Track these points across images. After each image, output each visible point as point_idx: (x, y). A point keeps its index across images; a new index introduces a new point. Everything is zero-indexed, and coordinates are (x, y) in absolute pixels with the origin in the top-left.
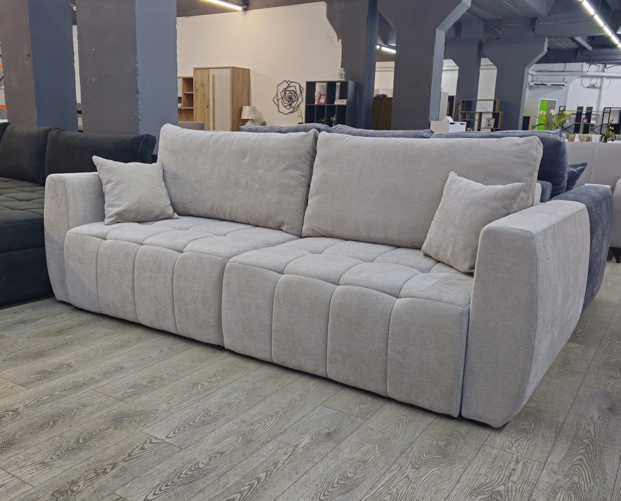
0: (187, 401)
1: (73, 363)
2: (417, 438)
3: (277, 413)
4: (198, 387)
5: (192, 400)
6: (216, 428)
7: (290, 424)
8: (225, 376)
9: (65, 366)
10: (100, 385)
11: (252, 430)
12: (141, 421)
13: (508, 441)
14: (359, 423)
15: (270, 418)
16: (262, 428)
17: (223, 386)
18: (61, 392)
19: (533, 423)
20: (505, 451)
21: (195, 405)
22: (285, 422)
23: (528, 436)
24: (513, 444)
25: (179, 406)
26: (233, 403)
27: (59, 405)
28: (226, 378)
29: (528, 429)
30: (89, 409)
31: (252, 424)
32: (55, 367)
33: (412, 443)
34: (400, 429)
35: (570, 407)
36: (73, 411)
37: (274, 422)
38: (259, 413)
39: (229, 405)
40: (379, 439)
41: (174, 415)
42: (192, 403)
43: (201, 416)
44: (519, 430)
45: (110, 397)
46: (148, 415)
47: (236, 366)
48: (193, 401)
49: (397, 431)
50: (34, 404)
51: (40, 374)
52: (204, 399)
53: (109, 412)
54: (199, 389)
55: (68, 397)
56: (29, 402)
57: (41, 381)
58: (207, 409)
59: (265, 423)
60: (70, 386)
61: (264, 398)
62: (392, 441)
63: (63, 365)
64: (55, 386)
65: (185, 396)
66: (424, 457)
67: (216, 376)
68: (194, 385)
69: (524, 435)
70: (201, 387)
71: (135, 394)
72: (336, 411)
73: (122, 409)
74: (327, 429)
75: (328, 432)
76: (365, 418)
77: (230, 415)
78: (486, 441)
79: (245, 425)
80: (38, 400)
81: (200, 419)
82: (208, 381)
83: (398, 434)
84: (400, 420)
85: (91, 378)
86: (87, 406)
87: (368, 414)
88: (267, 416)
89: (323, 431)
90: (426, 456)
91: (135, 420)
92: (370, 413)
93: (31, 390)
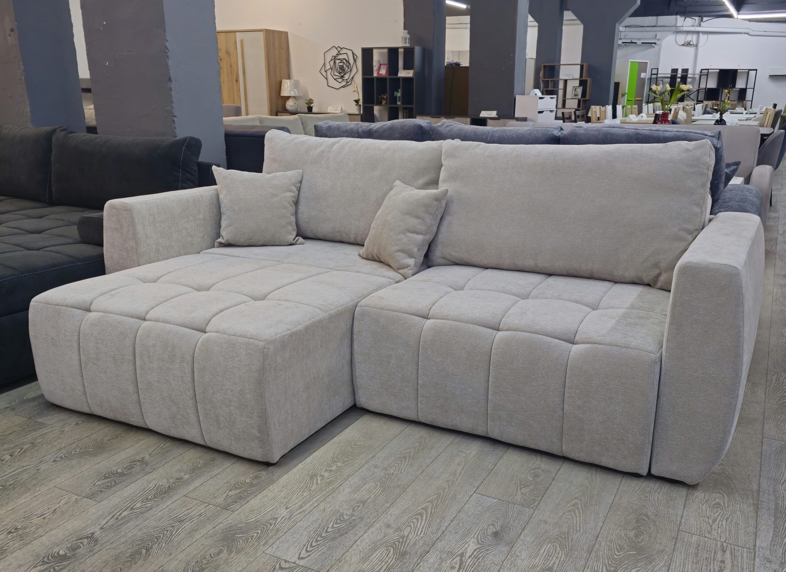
0: (309, 502)
1: (147, 457)
2: (601, 528)
3: (425, 509)
4: (317, 480)
5: (315, 499)
6: (356, 538)
7: (447, 524)
8: (347, 461)
9: (138, 463)
10: (191, 487)
11: (403, 538)
12: (260, 538)
13: (705, 523)
14: (527, 515)
15: (420, 517)
16: (413, 533)
17: (349, 476)
18: (144, 504)
19: (725, 495)
20: (706, 537)
21: (321, 507)
22: (439, 521)
23: (725, 512)
24: (711, 526)
25: (301, 510)
26: (368, 499)
27: (146, 523)
28: (349, 463)
29: (722, 504)
30: (187, 525)
31: (399, 529)
32: (125, 466)
33: (598, 537)
34: (578, 519)
35: (759, 468)
36: (167, 531)
37: (425, 522)
38: (404, 512)
39: (364, 502)
40: (557, 535)
41: (298, 524)
42: (316, 505)
43: (334, 523)
44: (712, 505)
45: (209, 504)
46: (265, 527)
47: (356, 445)
48: (317, 501)
49: (575, 521)
50: (113, 525)
51: (108, 478)
52: (330, 497)
53: (215, 527)
54: (319, 482)
55: (154, 510)
56: (105, 522)
57: (113, 489)
58: (338, 512)
59: (416, 525)
60: (153, 492)
61: (404, 490)
62: (574, 536)
63: (135, 462)
64: (133, 495)
65: (305, 494)
66: (617, 556)
67: (336, 462)
68: (312, 477)
69: (719, 512)
70: (321, 480)
71: (241, 498)
72: (496, 501)
73: (230, 522)
74: (492, 527)
75: (495, 530)
76: (532, 506)
77: (369, 518)
78: (680, 525)
79: (391, 531)
80: (117, 519)
81: (333, 527)
82: (327, 470)
83: (578, 526)
84: (573, 505)
85: (178, 479)
86: (183, 521)
87: (535, 501)
88: (414, 516)
89: (488, 530)
90: (619, 554)
91: (252, 537)
92: (537, 499)
93: (103, 503)
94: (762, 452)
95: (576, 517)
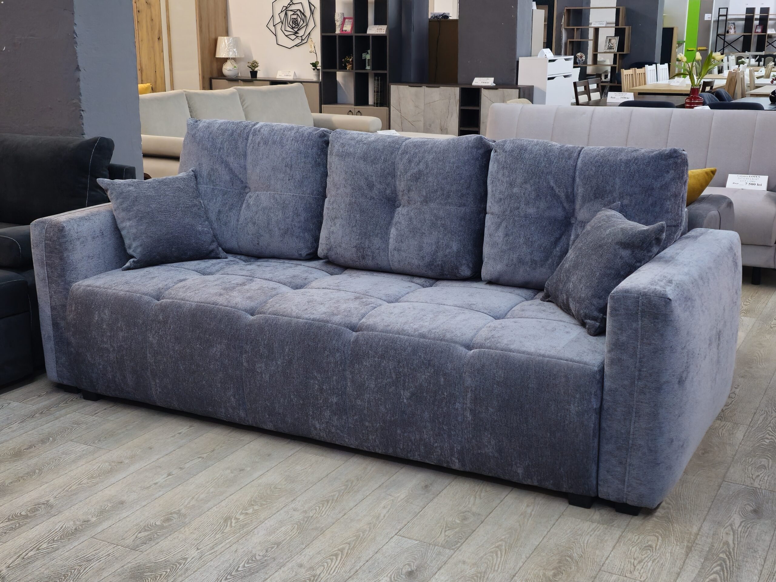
0: (222, 543)
1: (52, 500)
2: (520, 568)
3: (342, 550)
4: (231, 523)
5: (227, 541)
6: (267, 577)
7: (361, 564)
8: (264, 505)
9: (43, 506)
10: (99, 529)
11: (314, 576)
12: (168, 576)
13: (630, 564)
14: (447, 556)
15: (334, 557)
16: (325, 572)
17: (265, 519)
18: (50, 545)
19: (660, 538)
20: (626, 576)
21: (234, 548)
22: (353, 562)
23: (654, 554)
24: (635, 567)
25: (213, 551)
26: (283, 541)
27: (53, 562)
28: (267, 507)
29: (654, 546)
30: (95, 565)
31: (312, 568)
32: (29, 509)
33: (514, 576)
34: (499, 559)
35: (706, 513)
36: (75, 569)
37: (339, 563)
38: (319, 553)
39: (278, 544)
40: (473, 574)
41: (209, 563)
42: (228, 546)
43: (245, 563)
44: (643, 548)
45: (117, 545)
46: (174, 566)
47: (276, 488)
48: (229, 542)
49: (495, 562)
50: (19, 564)
51: (12, 520)
52: (244, 539)
53: (123, 566)
54: (233, 525)
55: (61, 550)
56: (11, 561)
57: (18, 530)
58: (251, 552)
59: (329, 565)
60: (59, 534)
61: (322, 532)
62: (490, 575)
63: (39, 505)
64: (39, 536)
65: (217, 536)
67: (253, 505)
68: (226, 521)
69: (648, 554)
70: (235, 523)
71: (150, 539)
72: (417, 542)
73: (139, 561)
74: (407, 566)
75: (410, 570)
76: (453, 547)
77: (282, 558)
78: (603, 565)
79: (303, 570)
80: (23, 558)
81: (244, 566)
82: (243, 513)
83: (497, 567)
84: (497, 547)
85: (85, 521)
86: (91, 560)
87: (457, 542)
88: (329, 556)
89: (403, 570)
91: (161, 575)
92: (460, 540)
93: (7, 544)
94: (715, 496)
95: (497, 557)
